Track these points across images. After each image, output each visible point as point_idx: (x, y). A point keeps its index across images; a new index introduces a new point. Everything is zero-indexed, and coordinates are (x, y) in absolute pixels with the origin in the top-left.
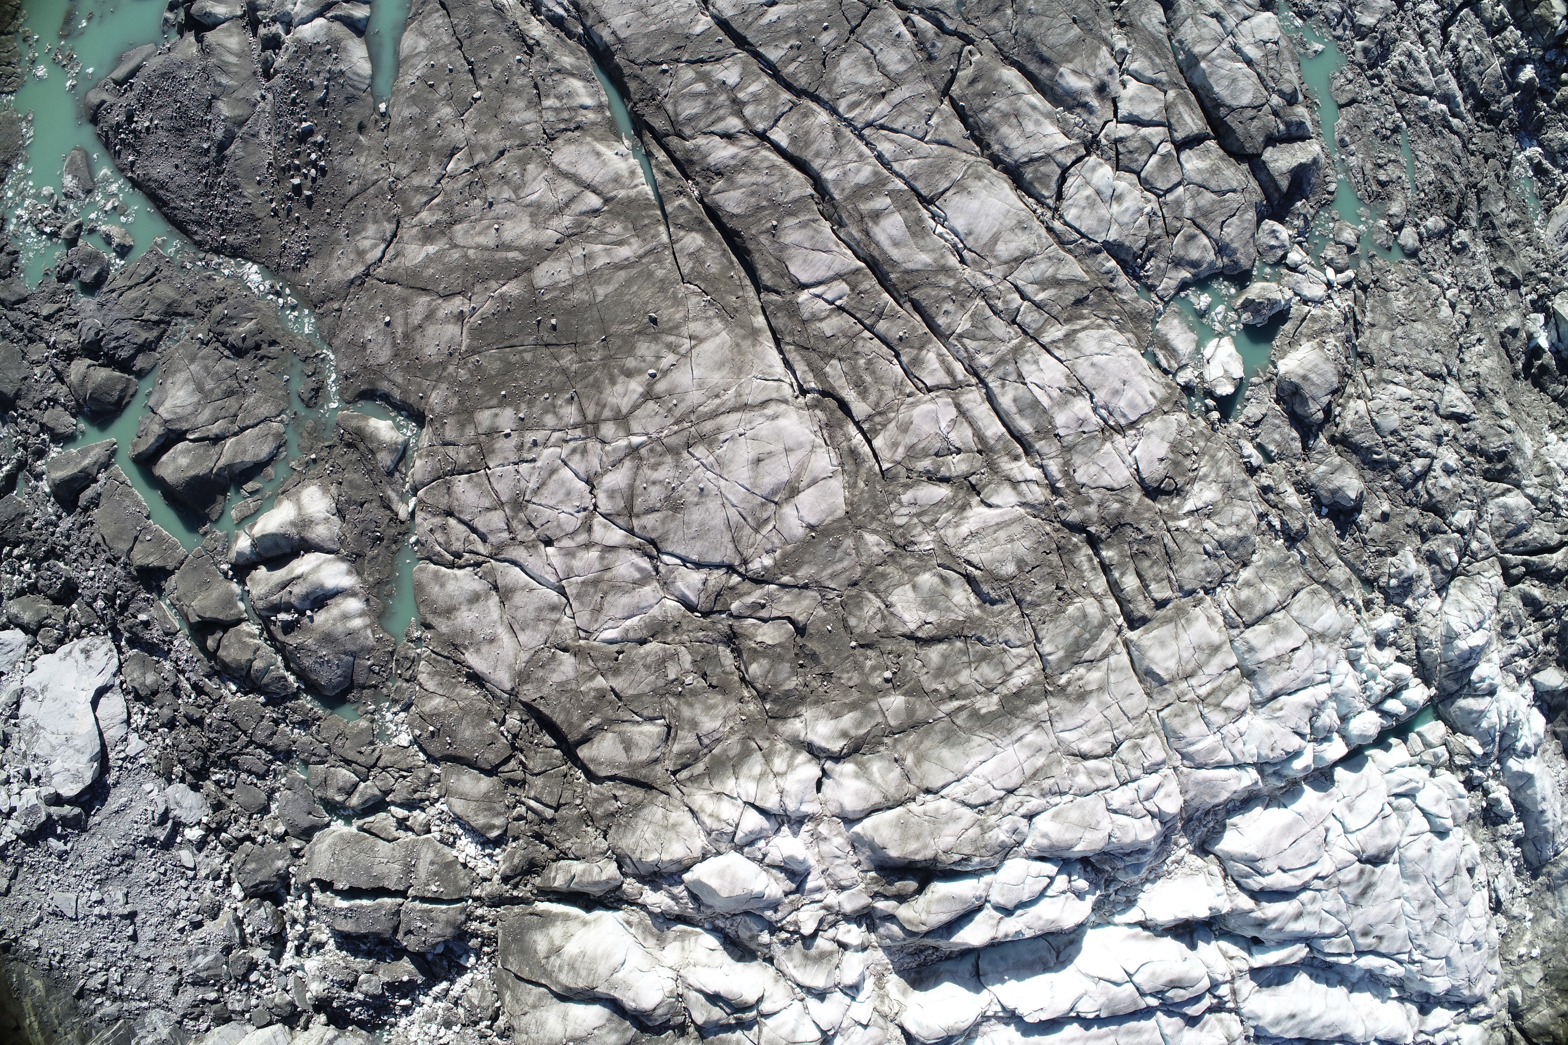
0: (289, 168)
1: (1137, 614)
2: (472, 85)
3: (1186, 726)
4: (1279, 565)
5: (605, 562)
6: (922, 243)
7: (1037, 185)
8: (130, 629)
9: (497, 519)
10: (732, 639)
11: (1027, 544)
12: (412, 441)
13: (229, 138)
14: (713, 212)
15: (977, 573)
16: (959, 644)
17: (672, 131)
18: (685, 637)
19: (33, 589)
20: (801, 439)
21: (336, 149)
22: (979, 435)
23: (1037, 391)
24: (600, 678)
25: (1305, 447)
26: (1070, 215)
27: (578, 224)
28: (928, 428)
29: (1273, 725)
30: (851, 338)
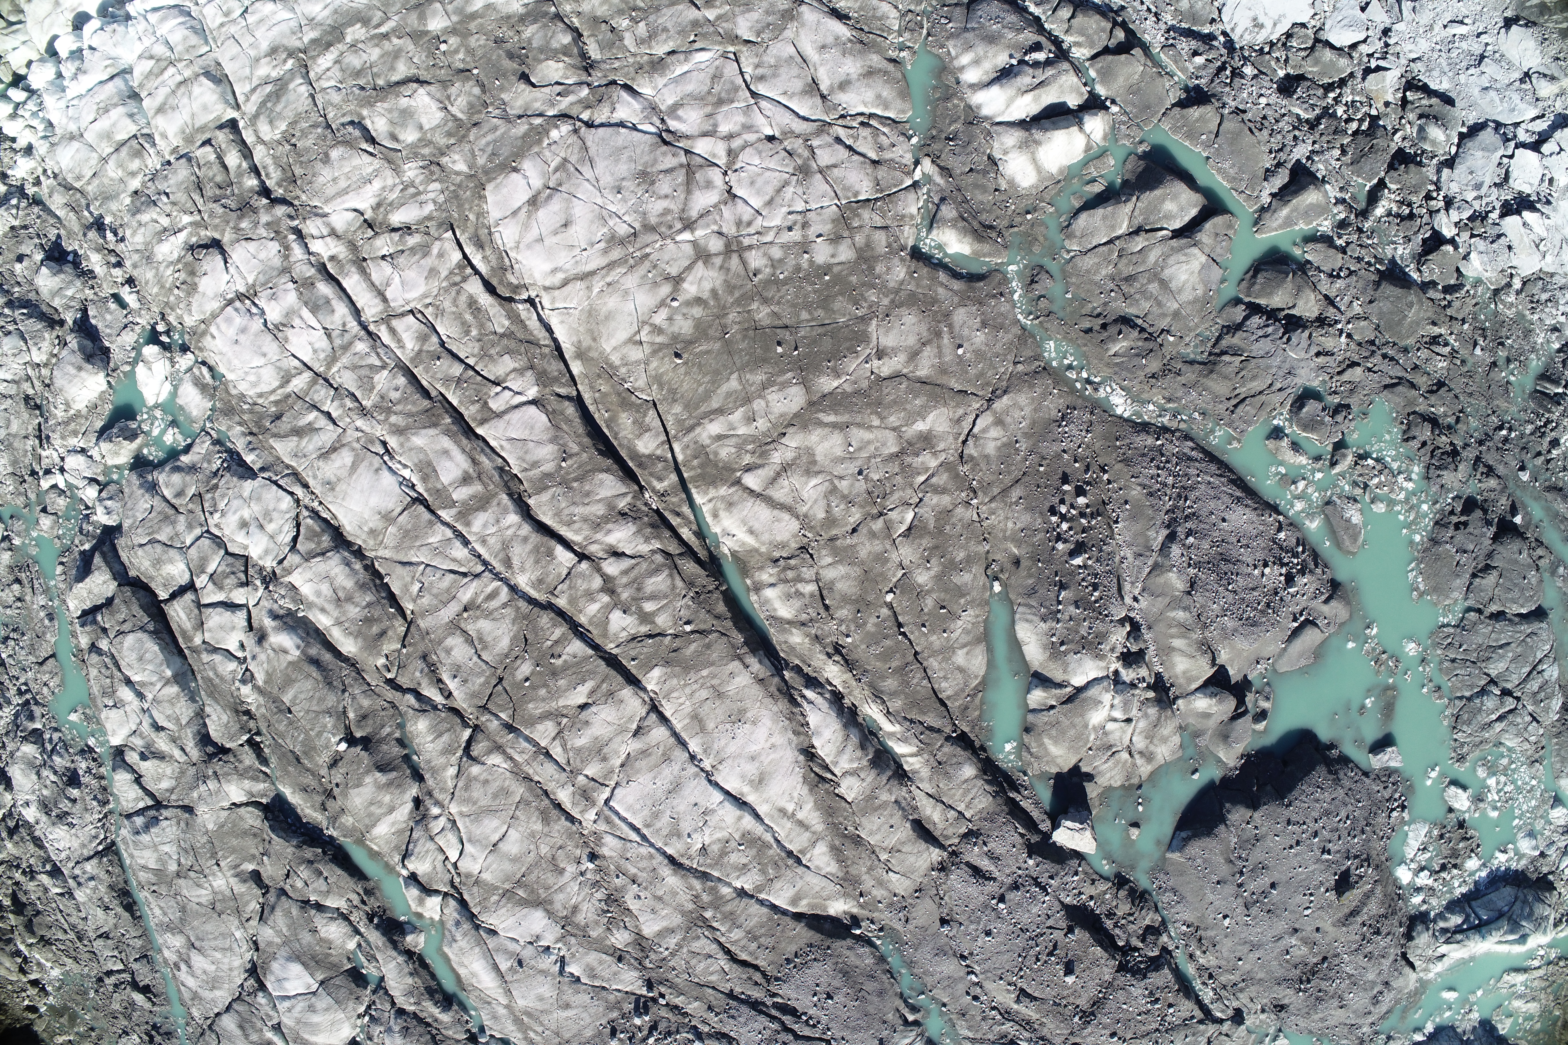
0: (1093, 516)
1: (226, 130)
2: (898, 610)
3: (185, 38)
4: (107, 197)
5: (711, 122)
6: (421, 456)
7: (318, 529)
8: (1212, 47)
9: (824, 157)
10: (588, 65)
11: (321, 179)
12: (923, 234)
13: (1164, 548)
14: (629, 475)
15: (365, 146)
16: (381, 82)
17: (676, 559)
18: (631, 60)
19: (1328, 88)
20: (529, 253)
21: (1040, 536)
22: (364, 273)
23: (313, 322)
24: (711, 18)
25: (85, 311)
26: (287, 502)
27: (764, 455)
28: (411, 274)
29: (114, 53)
30: (485, 355)
